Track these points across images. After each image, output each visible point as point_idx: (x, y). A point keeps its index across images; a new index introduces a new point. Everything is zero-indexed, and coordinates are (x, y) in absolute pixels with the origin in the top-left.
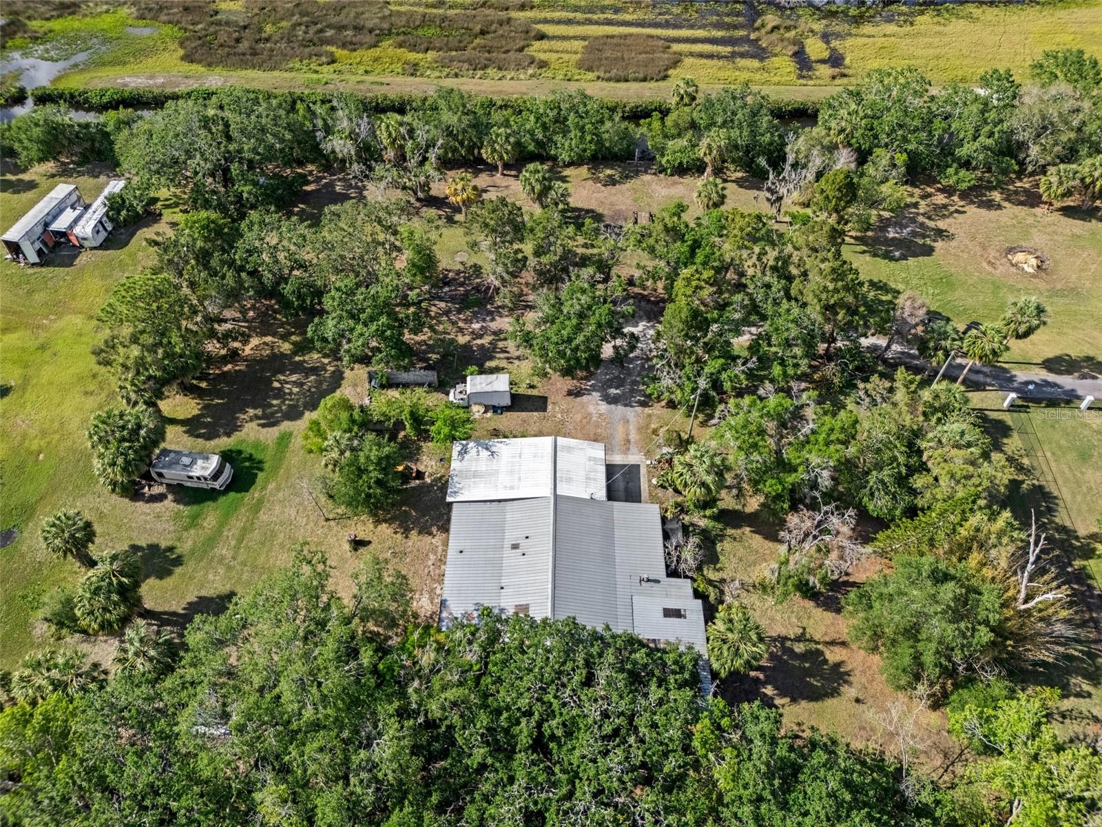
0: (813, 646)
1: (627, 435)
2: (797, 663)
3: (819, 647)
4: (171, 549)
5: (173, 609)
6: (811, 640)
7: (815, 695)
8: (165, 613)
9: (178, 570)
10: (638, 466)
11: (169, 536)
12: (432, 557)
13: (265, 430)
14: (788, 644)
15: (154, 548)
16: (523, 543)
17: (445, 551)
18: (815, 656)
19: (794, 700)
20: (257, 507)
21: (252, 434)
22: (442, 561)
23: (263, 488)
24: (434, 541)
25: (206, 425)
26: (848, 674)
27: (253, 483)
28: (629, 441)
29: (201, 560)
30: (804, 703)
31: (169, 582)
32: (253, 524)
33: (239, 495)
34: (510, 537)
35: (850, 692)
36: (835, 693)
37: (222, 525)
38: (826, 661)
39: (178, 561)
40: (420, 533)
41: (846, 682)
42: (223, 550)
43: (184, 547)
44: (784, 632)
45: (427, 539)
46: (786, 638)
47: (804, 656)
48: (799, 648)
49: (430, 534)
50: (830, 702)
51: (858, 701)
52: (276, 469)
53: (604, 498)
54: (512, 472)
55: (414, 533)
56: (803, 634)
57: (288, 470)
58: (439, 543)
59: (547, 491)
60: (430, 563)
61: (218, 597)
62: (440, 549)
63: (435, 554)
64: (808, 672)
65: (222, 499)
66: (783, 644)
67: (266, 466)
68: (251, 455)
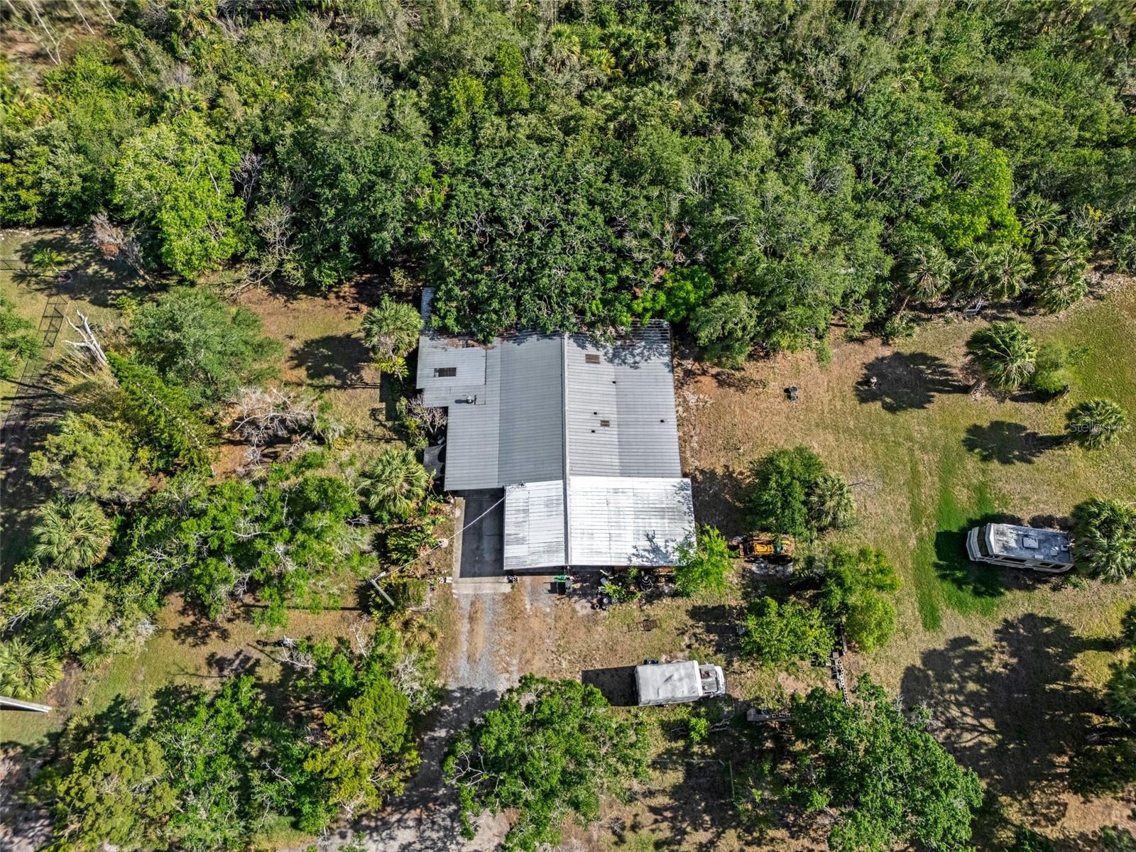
0: (315, 382)
1: (472, 630)
2: (336, 366)
3: (309, 381)
4: (985, 459)
5: (944, 396)
6: (315, 387)
7: (327, 341)
8: (949, 392)
9: (963, 435)
10: (462, 575)
11: (997, 474)
12: (695, 445)
13: (964, 633)
14: (338, 383)
15: (1006, 461)
16: (597, 426)
17: (682, 452)
18: (315, 373)
19: (348, 336)
20: (917, 514)
21: (978, 625)
22: (684, 441)
23: (921, 539)
24: (697, 463)
25: (1048, 641)
26: (292, 358)
27: (937, 545)
28: (472, 619)
29: (945, 448)
30: (340, 334)
31: (966, 423)
32: (911, 491)
33: (945, 528)
34: (611, 434)
35: (296, 344)
36: (308, 344)
37: (945, 491)
38: (308, 369)
39: (970, 445)
40: (713, 473)
41: (296, 352)
42: (927, 460)
43: (972, 463)
44: (339, 393)
45: (705, 465)
46: (338, 388)
47: (328, 372)
48: (330, 379)
49: (702, 472)
50: (316, 336)
51: (291, 337)
52: (919, 567)
53: (508, 488)
54: (619, 512)
55: (720, 471)
56: (322, 392)
57: (904, 566)
58: (691, 460)
59: (575, 482)
60: (695, 438)
61: (905, 409)
62: (688, 454)
63: (692, 448)
64: (326, 358)
65: (963, 523)
66: (344, 383)
67: (934, 573)
68: (960, 588)
